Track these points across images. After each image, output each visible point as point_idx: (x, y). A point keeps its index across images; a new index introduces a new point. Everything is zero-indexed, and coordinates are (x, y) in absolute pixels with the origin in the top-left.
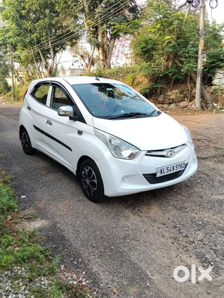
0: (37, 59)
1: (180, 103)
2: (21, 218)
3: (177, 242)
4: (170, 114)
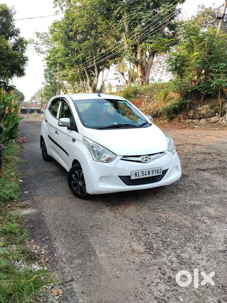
0: (82, 77)
1: (211, 118)
2: (17, 207)
3: (135, 233)
4: (198, 129)
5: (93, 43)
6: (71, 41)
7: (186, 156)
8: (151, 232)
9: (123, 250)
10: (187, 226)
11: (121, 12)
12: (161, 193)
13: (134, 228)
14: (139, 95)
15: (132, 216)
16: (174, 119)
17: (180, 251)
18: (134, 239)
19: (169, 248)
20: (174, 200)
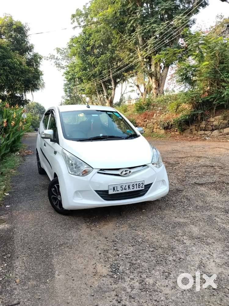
0: (99, 91)
1: (224, 129)
3: (104, 254)
4: (210, 141)
5: (109, 58)
6: (88, 55)
7: (188, 170)
8: (122, 252)
9: (85, 272)
10: (162, 246)
11: (135, 25)
12: (147, 209)
13: (106, 247)
14: (152, 107)
15: (107, 234)
16: (186, 131)
17: (146, 275)
18: (101, 260)
19: (135, 272)
20: (159, 217)
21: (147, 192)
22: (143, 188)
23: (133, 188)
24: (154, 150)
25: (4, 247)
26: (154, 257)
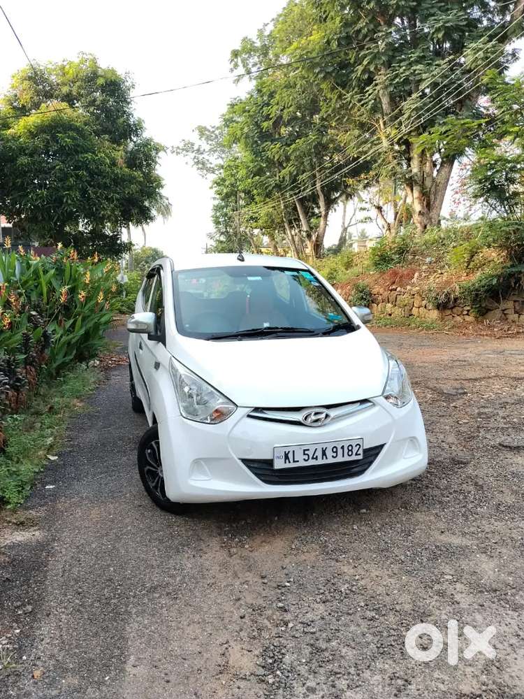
0: (291, 220)
2: (10, 522)
3: (252, 617)
5: (314, 144)
6: (266, 141)
7: (482, 410)
8: (297, 616)
9: (198, 663)
10: (398, 608)
11: (372, 69)
12: (372, 508)
13: (261, 602)
14: (410, 257)
15: (267, 568)
16: (490, 314)
17: (348, 682)
18: (242, 634)
19: (322, 671)
20: (399, 530)
21: (369, 466)
22: (360, 457)
23: (335, 455)
24: (392, 363)
25: (22, 586)
26: (374, 634)
